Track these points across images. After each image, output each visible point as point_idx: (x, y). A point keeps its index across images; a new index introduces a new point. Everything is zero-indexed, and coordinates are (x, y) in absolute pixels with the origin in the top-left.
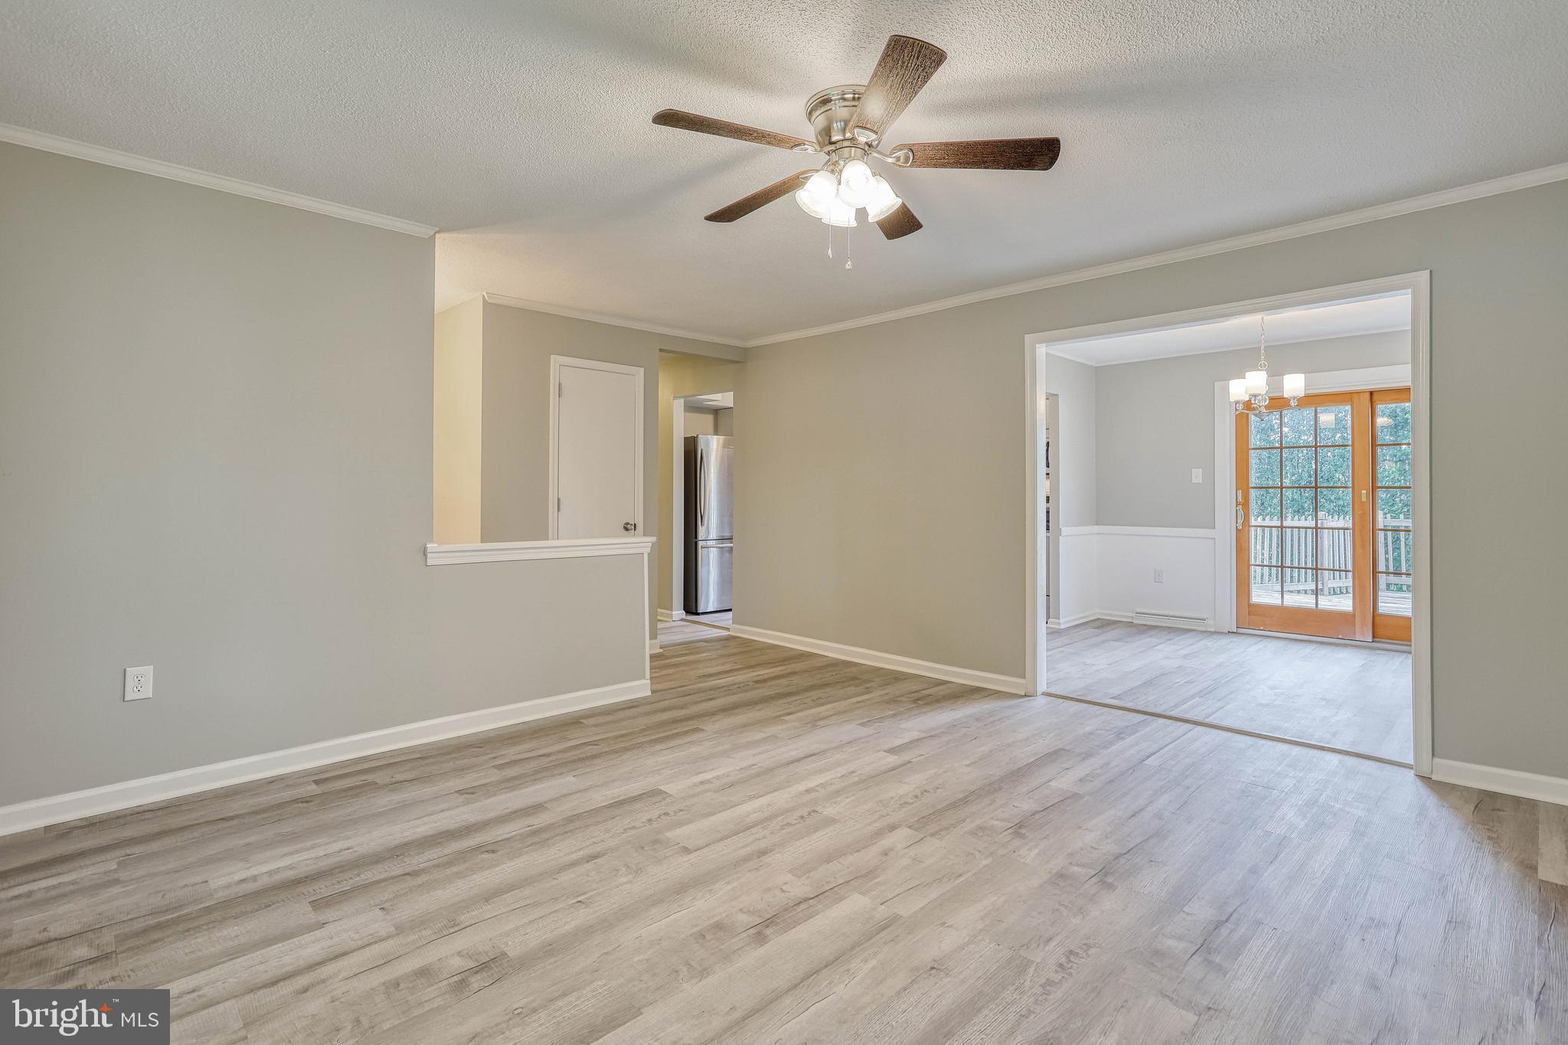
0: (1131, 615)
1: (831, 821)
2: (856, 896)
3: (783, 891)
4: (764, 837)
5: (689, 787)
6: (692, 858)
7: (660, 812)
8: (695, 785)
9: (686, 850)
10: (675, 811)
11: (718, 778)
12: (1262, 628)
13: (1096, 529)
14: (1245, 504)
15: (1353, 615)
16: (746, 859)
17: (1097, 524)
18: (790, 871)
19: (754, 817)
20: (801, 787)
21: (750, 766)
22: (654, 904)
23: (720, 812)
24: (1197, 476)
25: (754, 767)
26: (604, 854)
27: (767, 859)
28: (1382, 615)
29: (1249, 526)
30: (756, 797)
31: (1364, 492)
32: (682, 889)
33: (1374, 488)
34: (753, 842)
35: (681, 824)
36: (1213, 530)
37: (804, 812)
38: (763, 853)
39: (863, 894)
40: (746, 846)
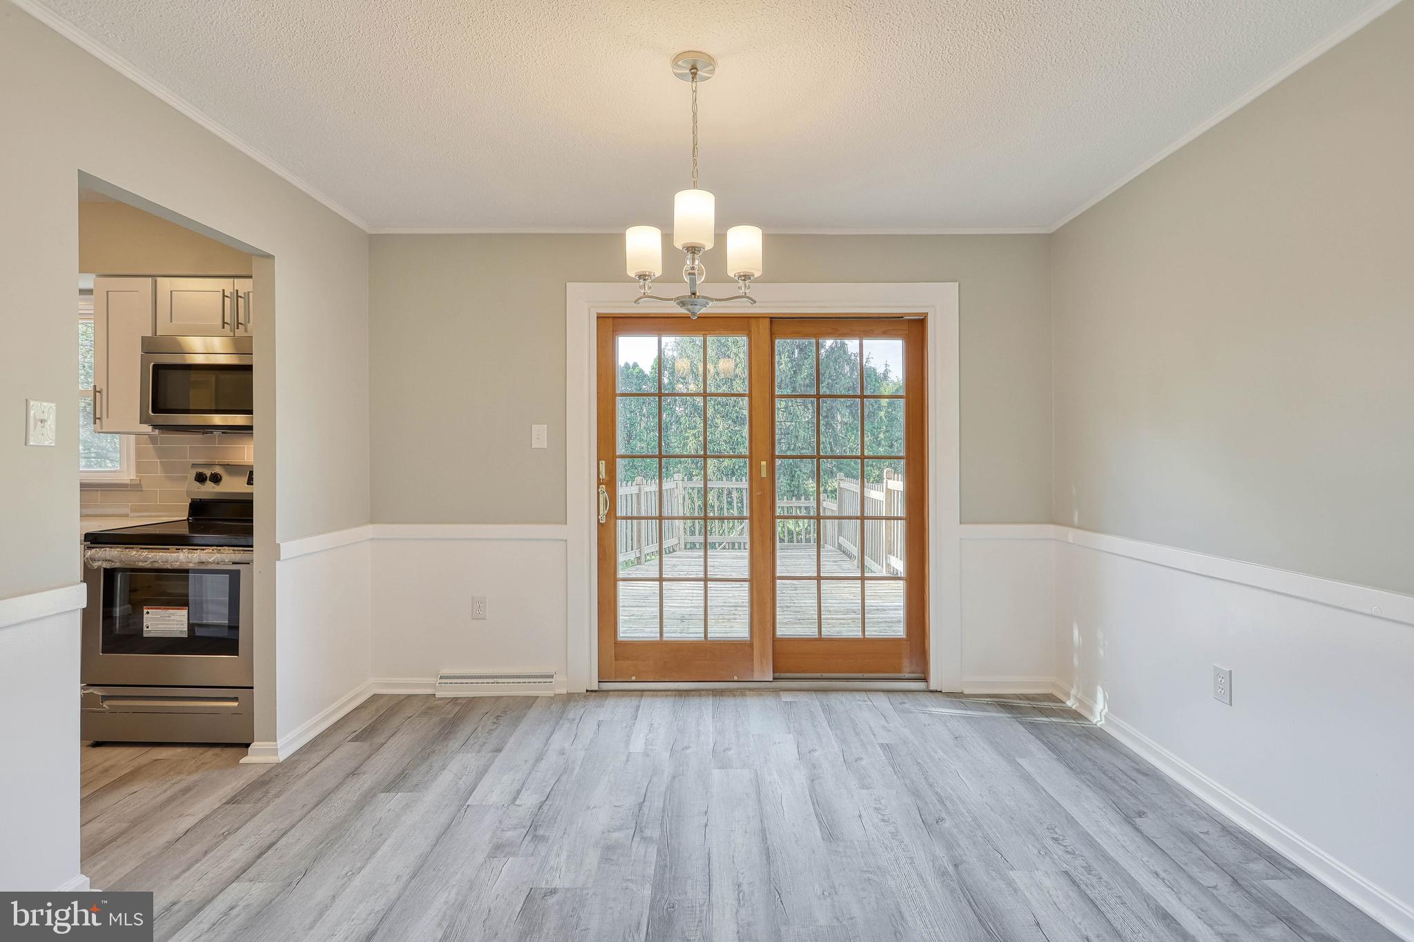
0: (431, 680)
12: (634, 678)
13: (370, 530)
14: (609, 483)
15: (751, 645)
17: (372, 522)
24: (540, 436)
28: (781, 640)
29: (616, 518)
31: (764, 463)
33: (773, 458)
36: (564, 526)
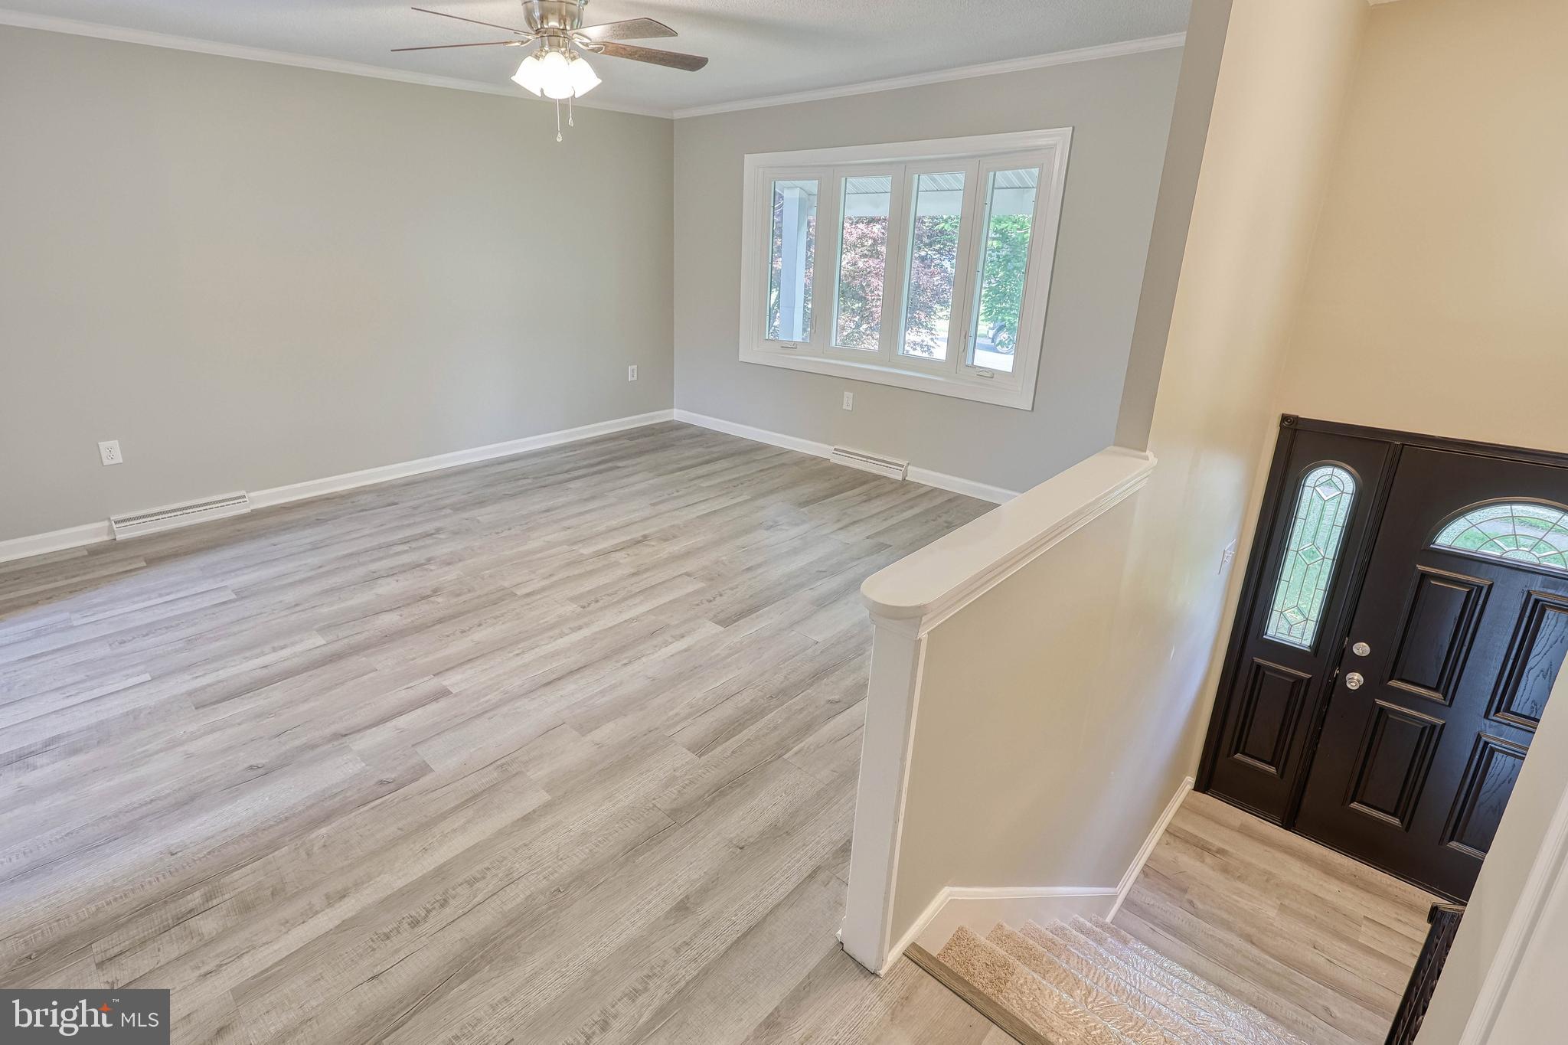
1: (573, 599)
2: (585, 553)
3: (628, 555)
4: (632, 585)
5: (694, 630)
6: (683, 570)
7: (714, 603)
8: (689, 633)
9: (688, 574)
10: (703, 604)
11: (667, 644)
16: (647, 570)
18: (620, 564)
19: (637, 600)
20: (585, 632)
21: (630, 662)
22: (701, 547)
23: (665, 604)
25: (625, 661)
26: (743, 571)
27: (632, 570)
30: (632, 620)
32: (687, 554)
34: (640, 581)
35: (696, 592)
37: (594, 606)
38: (634, 574)
39: (582, 554)
40: (646, 579)
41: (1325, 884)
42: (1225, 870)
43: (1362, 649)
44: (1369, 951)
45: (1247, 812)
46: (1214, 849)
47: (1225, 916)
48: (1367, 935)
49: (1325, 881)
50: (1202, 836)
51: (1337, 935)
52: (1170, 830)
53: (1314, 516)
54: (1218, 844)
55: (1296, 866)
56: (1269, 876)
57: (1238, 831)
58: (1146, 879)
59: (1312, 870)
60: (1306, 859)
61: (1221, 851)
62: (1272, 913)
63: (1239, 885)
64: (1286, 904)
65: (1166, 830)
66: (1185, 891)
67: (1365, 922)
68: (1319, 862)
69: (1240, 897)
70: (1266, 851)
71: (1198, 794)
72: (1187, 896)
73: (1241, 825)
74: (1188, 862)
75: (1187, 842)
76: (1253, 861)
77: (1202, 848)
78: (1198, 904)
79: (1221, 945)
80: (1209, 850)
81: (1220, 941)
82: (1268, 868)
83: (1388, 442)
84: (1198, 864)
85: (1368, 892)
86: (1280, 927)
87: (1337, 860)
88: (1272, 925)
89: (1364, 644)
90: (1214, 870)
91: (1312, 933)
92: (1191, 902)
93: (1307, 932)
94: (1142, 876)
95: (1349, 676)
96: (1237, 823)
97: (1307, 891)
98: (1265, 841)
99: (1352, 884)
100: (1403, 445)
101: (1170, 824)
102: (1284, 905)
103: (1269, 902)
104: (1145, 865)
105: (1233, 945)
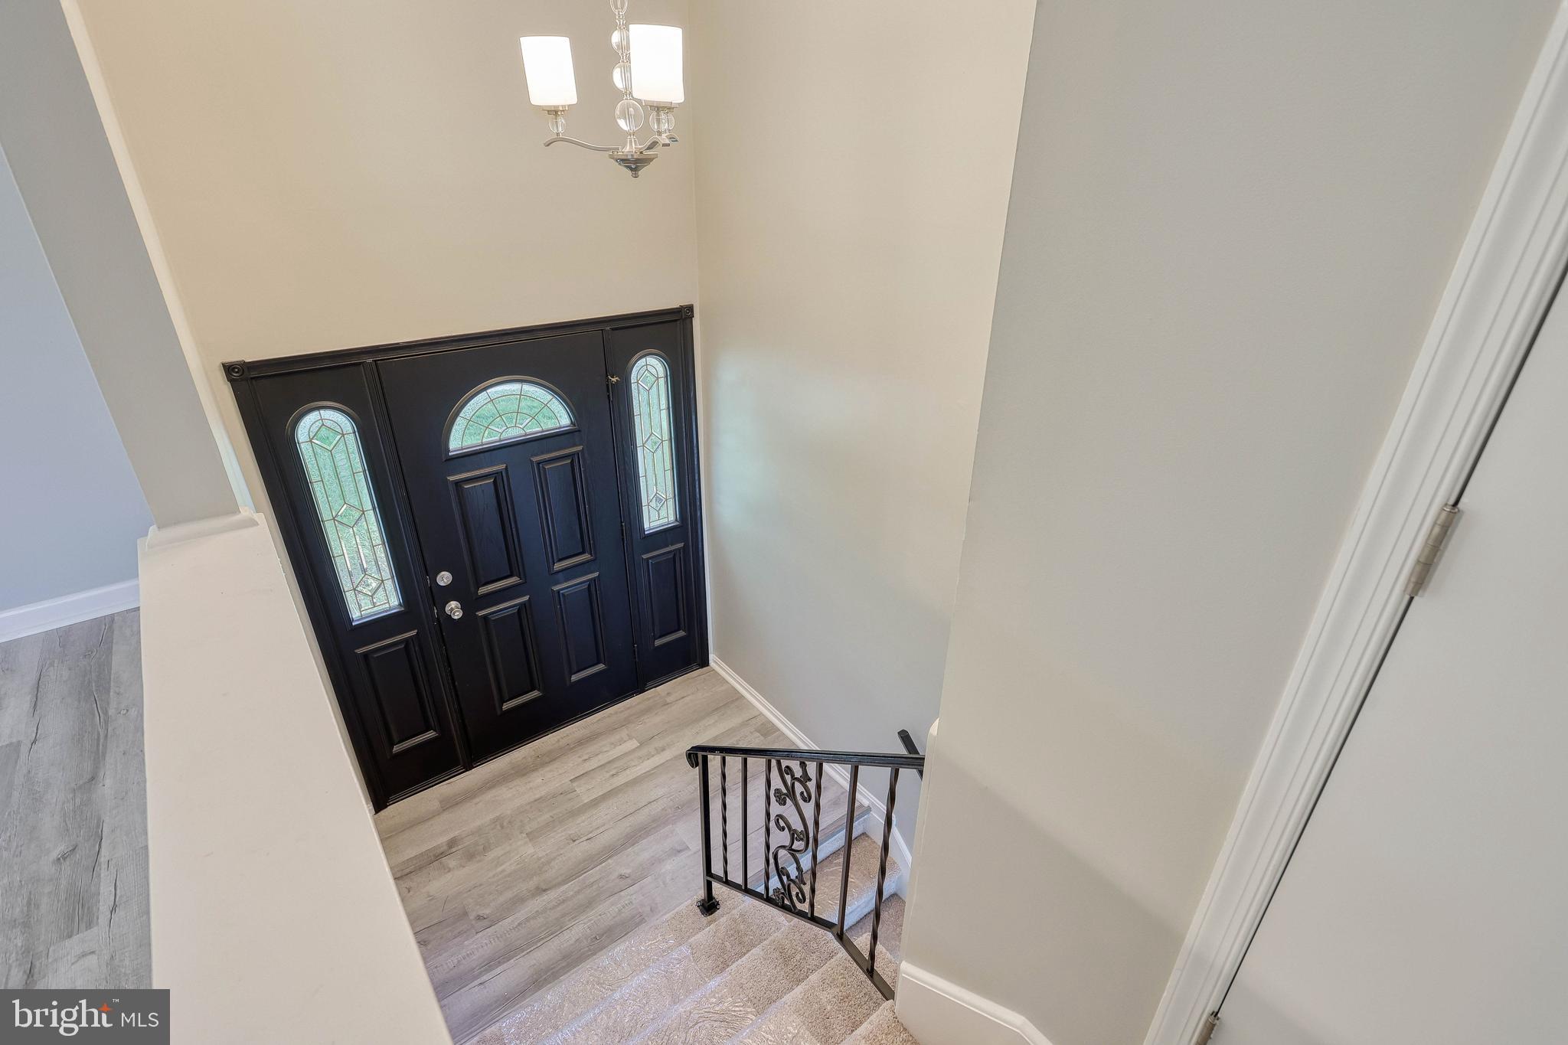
41: (531, 785)
42: (470, 856)
43: (444, 578)
44: (595, 803)
45: (433, 786)
46: (445, 848)
47: (509, 895)
48: (586, 792)
49: (529, 782)
50: (424, 848)
51: (574, 814)
52: (399, 875)
53: (328, 472)
54: (443, 840)
55: (503, 792)
56: (498, 821)
57: (444, 810)
58: (429, 947)
59: (515, 783)
60: (503, 779)
61: (452, 843)
62: (530, 850)
63: (492, 855)
64: (530, 830)
65: (395, 879)
66: (466, 914)
67: (575, 784)
68: (513, 772)
69: (502, 864)
70: (476, 804)
71: (383, 813)
72: (472, 917)
73: (441, 802)
74: (439, 885)
75: (420, 868)
76: (478, 823)
77: (435, 858)
78: (484, 912)
79: (532, 922)
80: (442, 855)
81: (528, 920)
82: (492, 816)
83: (360, 364)
84: (449, 876)
85: (555, 760)
86: (544, 854)
87: (519, 757)
88: (539, 859)
89: (443, 573)
90: (464, 867)
91: (562, 832)
92: (479, 918)
93: (560, 835)
94: (424, 948)
95: (447, 609)
96: (435, 805)
97: (529, 803)
98: (469, 796)
99: (544, 764)
100: (375, 361)
101: (392, 868)
102: (531, 833)
103: (519, 843)
104: (415, 934)
105: (537, 911)
